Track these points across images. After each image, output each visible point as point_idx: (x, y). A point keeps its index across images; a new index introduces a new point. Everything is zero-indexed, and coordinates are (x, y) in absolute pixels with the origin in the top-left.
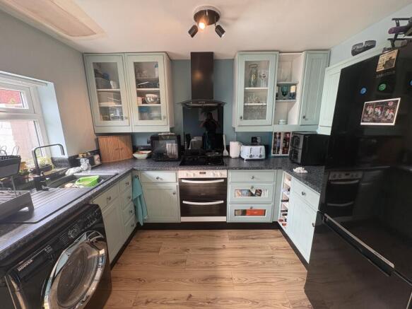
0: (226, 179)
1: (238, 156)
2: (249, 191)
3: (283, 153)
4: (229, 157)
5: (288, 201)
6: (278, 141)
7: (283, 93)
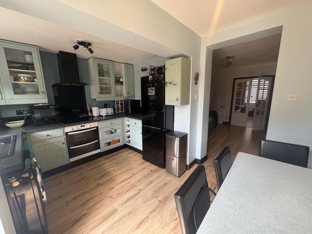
0: (97, 127)
1: (98, 115)
2: (111, 131)
3: (121, 111)
4: (93, 117)
5: (129, 131)
6: (118, 105)
7: (117, 81)
